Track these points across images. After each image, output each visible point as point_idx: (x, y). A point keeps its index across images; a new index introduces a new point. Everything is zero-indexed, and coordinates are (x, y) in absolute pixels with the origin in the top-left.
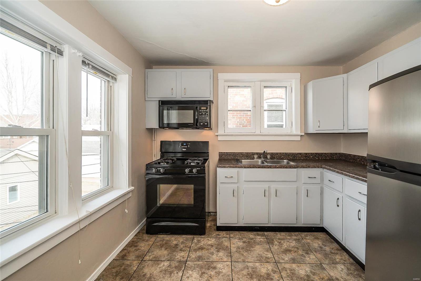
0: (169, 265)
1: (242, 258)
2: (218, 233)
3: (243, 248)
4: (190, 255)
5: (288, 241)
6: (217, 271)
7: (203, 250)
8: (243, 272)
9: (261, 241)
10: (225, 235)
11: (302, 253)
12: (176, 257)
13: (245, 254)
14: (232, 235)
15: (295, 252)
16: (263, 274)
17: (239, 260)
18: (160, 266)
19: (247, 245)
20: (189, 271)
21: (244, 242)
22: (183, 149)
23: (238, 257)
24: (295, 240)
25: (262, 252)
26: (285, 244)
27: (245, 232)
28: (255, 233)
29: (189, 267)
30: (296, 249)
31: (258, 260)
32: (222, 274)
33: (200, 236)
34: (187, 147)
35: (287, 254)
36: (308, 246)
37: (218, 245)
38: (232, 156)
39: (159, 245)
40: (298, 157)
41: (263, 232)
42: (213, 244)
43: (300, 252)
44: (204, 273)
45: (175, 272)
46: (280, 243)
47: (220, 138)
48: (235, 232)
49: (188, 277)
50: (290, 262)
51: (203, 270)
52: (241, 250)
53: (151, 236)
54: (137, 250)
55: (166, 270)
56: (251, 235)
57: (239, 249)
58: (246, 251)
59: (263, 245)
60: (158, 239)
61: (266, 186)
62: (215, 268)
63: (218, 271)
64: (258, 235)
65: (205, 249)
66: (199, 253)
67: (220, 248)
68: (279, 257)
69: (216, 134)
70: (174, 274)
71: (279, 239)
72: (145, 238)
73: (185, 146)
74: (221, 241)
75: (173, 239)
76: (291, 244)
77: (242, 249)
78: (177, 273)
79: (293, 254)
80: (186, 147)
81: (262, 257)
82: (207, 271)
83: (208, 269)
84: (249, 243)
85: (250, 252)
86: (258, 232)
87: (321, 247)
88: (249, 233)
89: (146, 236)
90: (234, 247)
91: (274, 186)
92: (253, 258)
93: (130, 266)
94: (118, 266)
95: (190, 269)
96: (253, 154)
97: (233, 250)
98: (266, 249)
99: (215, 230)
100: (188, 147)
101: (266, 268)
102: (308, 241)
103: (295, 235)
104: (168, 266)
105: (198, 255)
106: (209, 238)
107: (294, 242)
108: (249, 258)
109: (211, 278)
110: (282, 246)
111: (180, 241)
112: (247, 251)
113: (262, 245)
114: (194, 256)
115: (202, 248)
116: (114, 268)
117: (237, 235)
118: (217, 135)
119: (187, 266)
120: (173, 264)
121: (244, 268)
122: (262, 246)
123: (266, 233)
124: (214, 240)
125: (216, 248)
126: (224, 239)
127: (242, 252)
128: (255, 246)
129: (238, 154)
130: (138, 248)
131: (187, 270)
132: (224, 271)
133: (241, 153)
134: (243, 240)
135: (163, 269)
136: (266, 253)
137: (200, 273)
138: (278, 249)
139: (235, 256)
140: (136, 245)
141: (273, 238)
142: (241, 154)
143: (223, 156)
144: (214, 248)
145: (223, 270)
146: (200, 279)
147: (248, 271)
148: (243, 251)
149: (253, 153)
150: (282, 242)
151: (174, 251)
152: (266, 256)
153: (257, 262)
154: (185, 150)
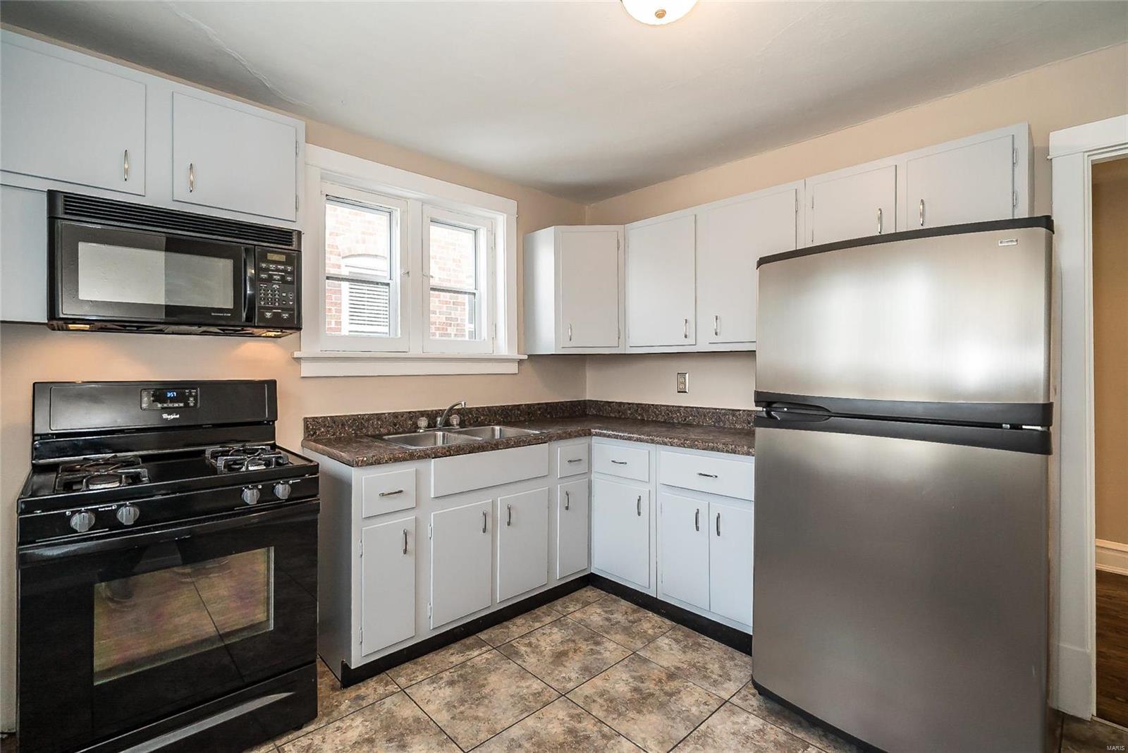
1: (484, 727)
2: (352, 692)
3: (462, 701)
5: (543, 634)
9: (487, 659)
10: (381, 690)
11: (589, 648)
13: (481, 714)
14: (402, 681)
15: (575, 650)
16: (562, 737)
17: (483, 736)
19: (465, 689)
21: (451, 683)
22: (165, 416)
23: (470, 731)
24: (554, 623)
25: (514, 687)
26: (542, 643)
27: (431, 655)
28: (457, 646)
30: (572, 645)
31: (522, 712)
33: (301, 733)
34: (182, 405)
35: (567, 664)
36: (586, 627)
37: (387, 728)
38: (350, 426)
40: (513, 417)
41: (474, 637)
42: (367, 733)
43: (585, 647)
46: (530, 644)
47: (307, 369)
48: (402, 666)
50: (584, 678)
52: (462, 708)
56: (452, 656)
57: (454, 706)
58: (477, 702)
59: (500, 669)
64: (470, 648)
67: (402, 735)
68: (557, 680)
71: (522, 637)
73: (173, 400)
74: (385, 710)
76: (554, 637)
77: (462, 705)
79: (577, 658)
80: (176, 405)
81: (522, 698)
84: (466, 680)
85: (487, 701)
86: (463, 641)
87: (608, 619)
88: (442, 653)
90: (439, 711)
91: (502, 499)
92: (509, 714)
97: (443, 718)
98: (516, 675)
99: (334, 689)
100: (187, 405)
101: (554, 720)
102: (578, 615)
103: (546, 616)
106: (338, 724)
107: (555, 630)
108: (498, 717)
110: (542, 652)
112: (479, 701)
113: (497, 668)
117: (416, 674)
118: (298, 360)
122: (503, 673)
123: (483, 636)
124: (359, 720)
125: (390, 740)
126: (388, 700)
127: (469, 713)
128: (486, 679)
133: (378, 416)
134: (441, 678)
136: (523, 684)
138: (537, 661)
139: (461, 732)
141: (507, 641)
142: (378, 419)
143: (320, 430)
144: (380, 743)
148: (471, 708)
150: (533, 640)
152: (530, 691)
153: (524, 716)
154: (172, 417)
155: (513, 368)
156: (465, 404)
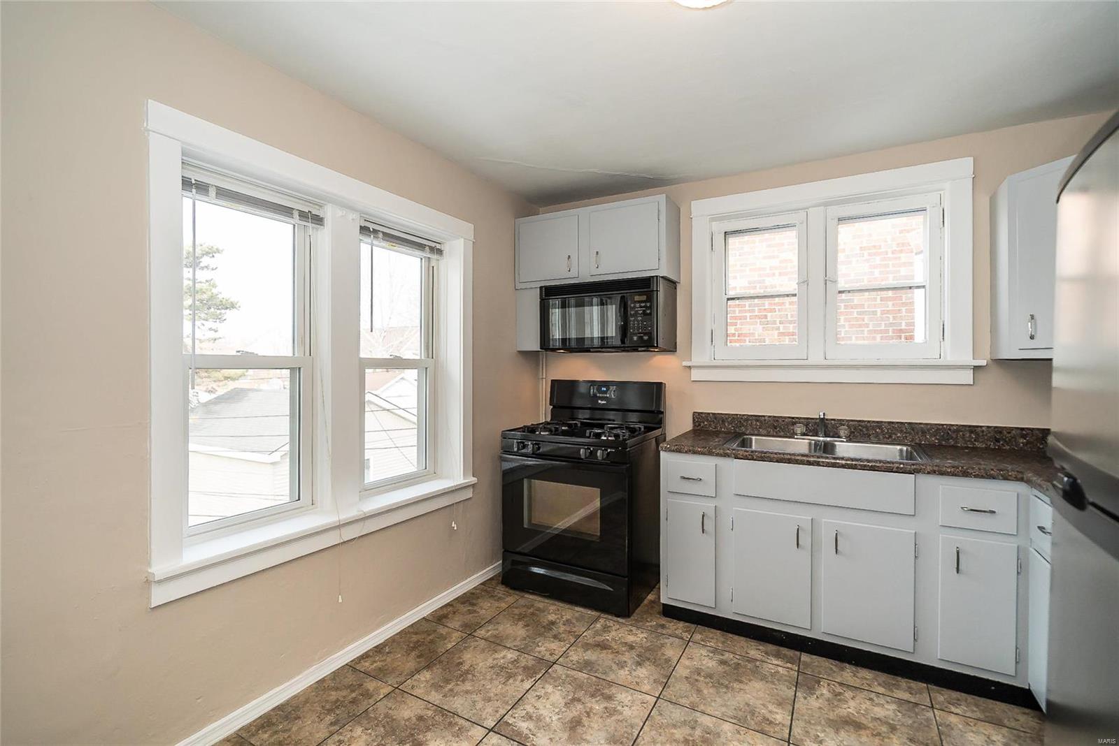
0: (515, 660)
1: (694, 698)
2: (663, 621)
3: (710, 676)
4: (568, 653)
5: (871, 699)
6: (611, 705)
7: (605, 651)
8: (675, 731)
9: (778, 672)
10: (679, 632)
12: (538, 649)
13: (705, 692)
14: (698, 637)
15: (879, 734)
17: (683, 701)
18: (497, 656)
19: (725, 672)
20: (547, 686)
21: (724, 663)
23: (682, 692)
24: (900, 702)
25: (761, 702)
26: (853, 704)
27: (742, 638)
28: (771, 647)
29: (553, 678)
30: (884, 729)
31: (735, 717)
32: (620, 717)
33: (615, 619)
34: (608, 395)
35: (843, 733)
36: (940, 733)
37: (648, 649)
38: (729, 423)
39: (518, 613)
40: (960, 439)
41: (798, 653)
42: (637, 643)
44: (579, 700)
45: (520, 678)
46: (839, 695)
47: (696, 375)
48: (712, 630)
49: (539, 697)
51: (580, 694)
52: (702, 679)
53: (511, 591)
54: (470, 612)
55: (502, 668)
56: (755, 650)
57: (699, 674)
58: (716, 685)
59: (775, 684)
60: (522, 602)
61: (803, 517)
62: (609, 698)
63: (613, 706)
64: (777, 656)
65: (610, 651)
66: (591, 655)
67: (649, 659)
68: (807, 732)
69: (685, 363)
70: (515, 680)
71: (841, 684)
72: (499, 593)
74: (662, 642)
75: (552, 608)
76: (876, 709)
77: (705, 678)
78: (522, 681)
80: (605, 395)
81: (753, 713)
82: (587, 699)
83: (593, 696)
84: (735, 669)
85: (725, 690)
86: (782, 649)
88: (752, 644)
89: (502, 589)
90: (687, 667)
91: (830, 522)
92: (724, 709)
93: (443, 638)
94: (423, 632)
95: (552, 681)
96: (794, 421)
97: (681, 671)
98: (778, 698)
99: (659, 613)
100: (611, 396)
102: (953, 719)
103: (905, 690)
104: (512, 660)
105: (585, 658)
106: (633, 628)
107: (893, 707)
108: (713, 704)
109: (589, 716)
110: (837, 706)
111: (564, 617)
113: (773, 683)
114: (575, 658)
115: (603, 646)
116: (416, 634)
117: (712, 641)
118: (690, 367)
119: (549, 673)
120: (524, 660)
121: (685, 723)
122: (772, 689)
123: (805, 657)
124: (645, 635)
125: (638, 656)
126: (672, 639)
127: (701, 685)
128: (751, 681)
129: (747, 420)
130: (475, 608)
131: (546, 681)
132: (627, 712)
133: (757, 418)
134: (723, 655)
135: (499, 664)
136: (772, 707)
137: (570, 697)
138: (820, 708)
139: (678, 688)
140: (474, 601)
141: (821, 676)
142: (757, 421)
143: (704, 423)
144: (634, 653)
145: (626, 708)
146: (564, 709)
147: (690, 735)
148: (707, 683)
149: (793, 418)
150: (848, 694)
151: (541, 635)
152: (768, 715)
153: (731, 720)
154: (603, 402)
155: (967, 377)
156: (824, 414)
